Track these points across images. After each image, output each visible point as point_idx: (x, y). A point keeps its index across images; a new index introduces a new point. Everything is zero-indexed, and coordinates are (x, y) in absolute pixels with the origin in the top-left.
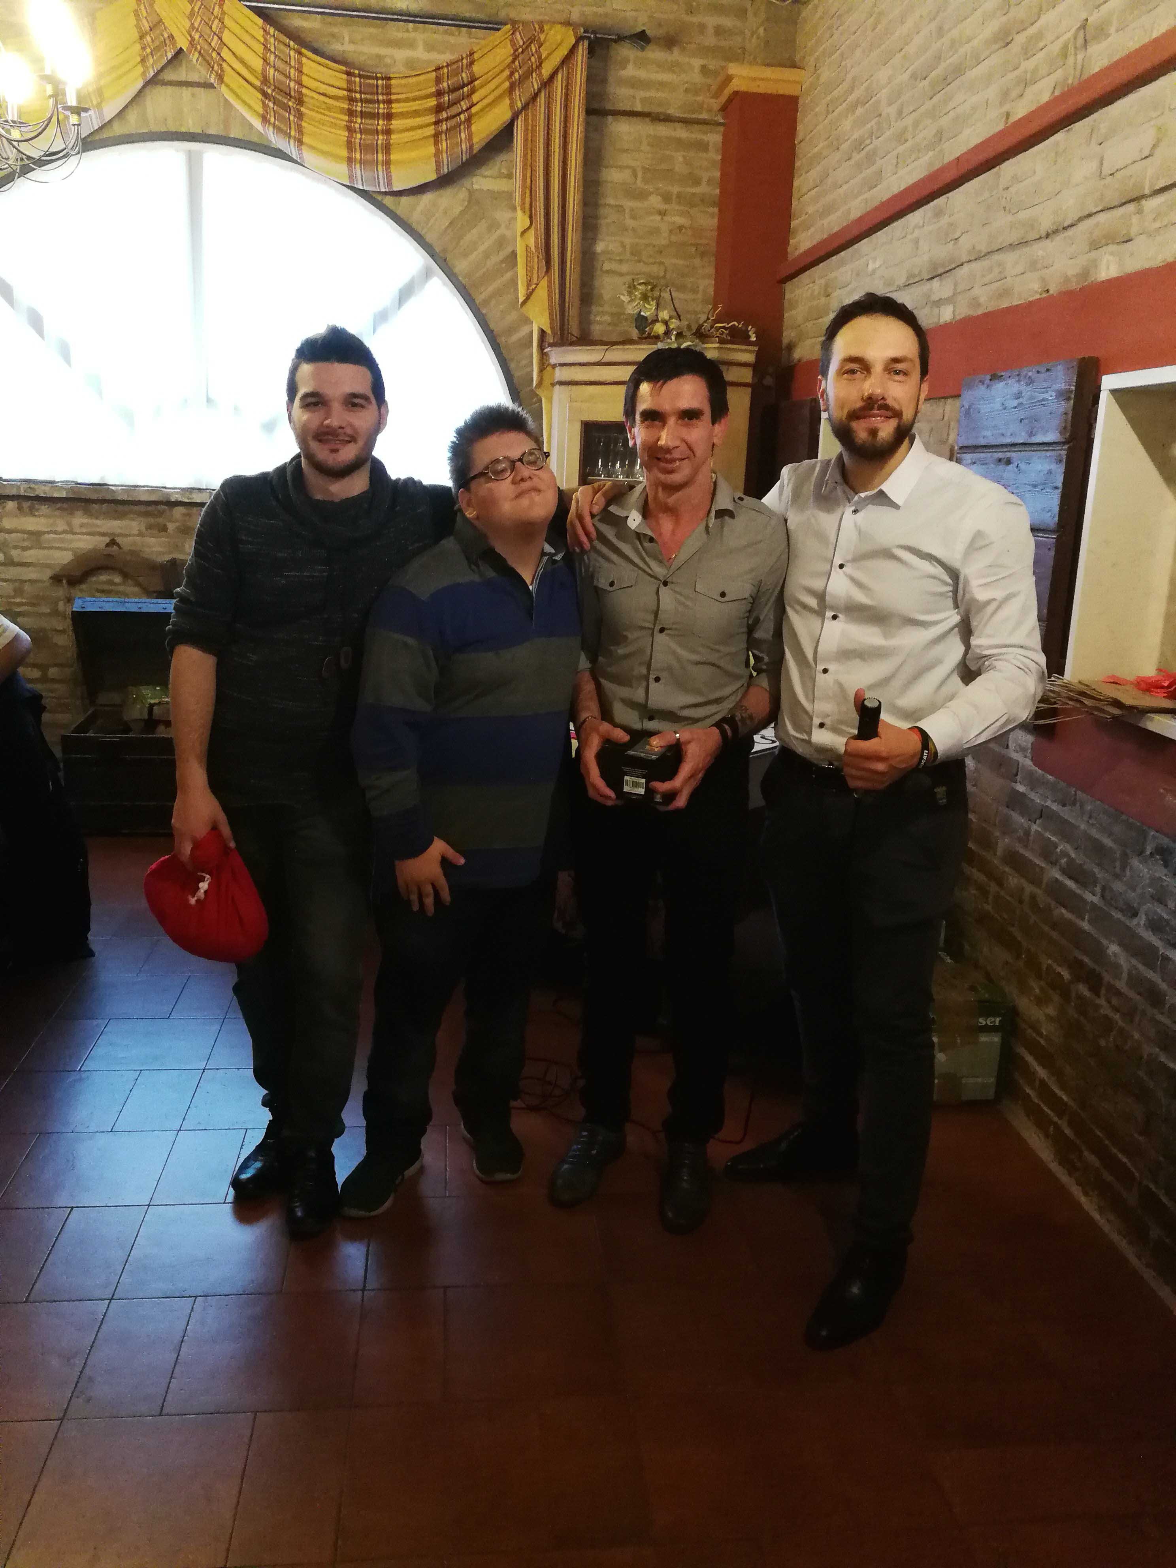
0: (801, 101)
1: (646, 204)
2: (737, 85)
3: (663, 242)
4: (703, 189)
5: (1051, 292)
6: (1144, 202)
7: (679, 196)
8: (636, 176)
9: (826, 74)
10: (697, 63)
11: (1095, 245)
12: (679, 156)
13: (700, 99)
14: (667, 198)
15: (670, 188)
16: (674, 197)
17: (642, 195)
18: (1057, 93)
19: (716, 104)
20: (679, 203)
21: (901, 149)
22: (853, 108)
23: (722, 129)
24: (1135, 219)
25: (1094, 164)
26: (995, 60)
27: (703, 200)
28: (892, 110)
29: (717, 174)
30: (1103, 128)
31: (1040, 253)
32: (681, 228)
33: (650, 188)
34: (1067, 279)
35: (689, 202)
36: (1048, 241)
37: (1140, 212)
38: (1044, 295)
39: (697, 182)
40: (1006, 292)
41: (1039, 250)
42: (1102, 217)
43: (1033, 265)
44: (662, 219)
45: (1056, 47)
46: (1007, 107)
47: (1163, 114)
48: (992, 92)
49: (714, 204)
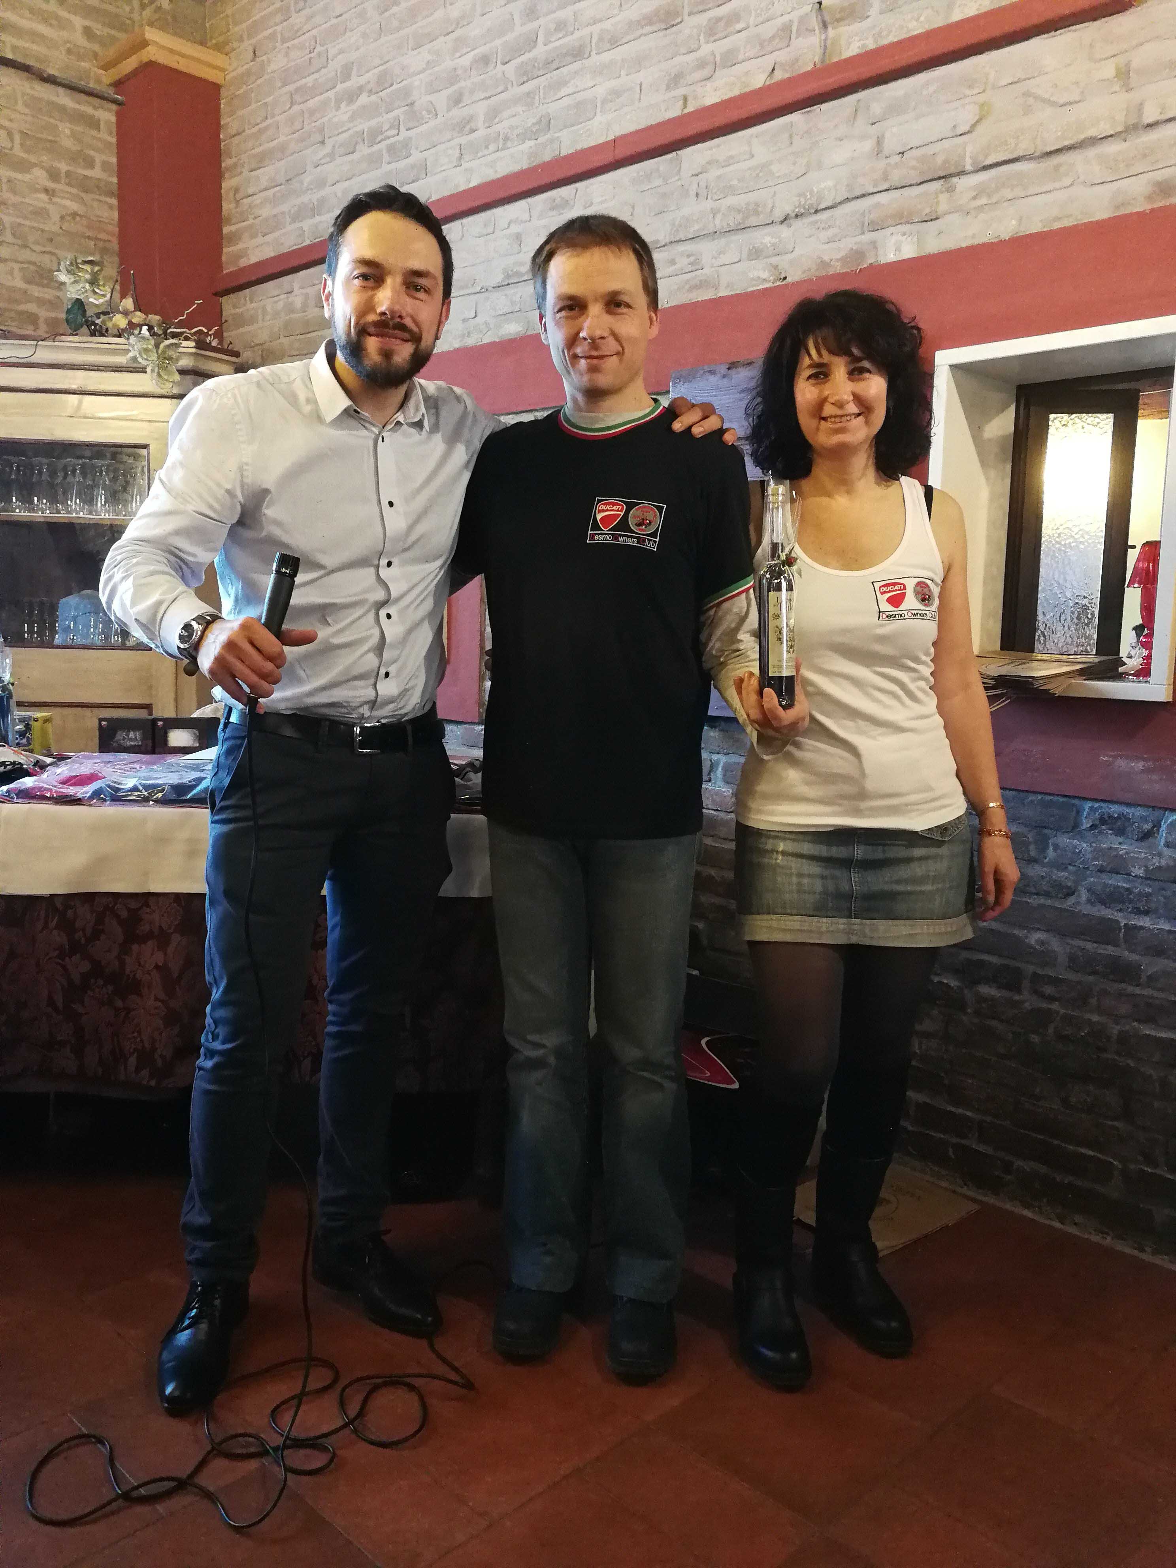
0: (223, 93)
1: (27, 177)
2: (151, 53)
3: (55, 228)
4: (96, 173)
5: (789, 280)
6: (955, 180)
7: (68, 174)
8: (12, 140)
9: (277, 63)
10: (79, 22)
11: (875, 226)
12: (65, 128)
13: (85, 65)
14: (54, 175)
15: (56, 164)
16: (63, 175)
17: (23, 166)
18: (779, 76)
19: (107, 78)
20: (69, 184)
21: (464, 140)
22: (351, 96)
23: (114, 107)
24: (943, 197)
25: (868, 145)
26: (650, 42)
27: (98, 187)
28: (441, 99)
29: (114, 160)
30: (877, 109)
31: (768, 240)
32: (74, 215)
33: (33, 159)
34: (824, 264)
35: (85, 185)
36: (784, 226)
37: (951, 190)
38: (778, 283)
39: (90, 164)
40: (702, 284)
41: (765, 238)
42: (883, 198)
43: (756, 254)
44: (50, 199)
45: (769, 30)
46: (681, 91)
47: (984, 91)
48: (649, 75)
49: (110, 194)
